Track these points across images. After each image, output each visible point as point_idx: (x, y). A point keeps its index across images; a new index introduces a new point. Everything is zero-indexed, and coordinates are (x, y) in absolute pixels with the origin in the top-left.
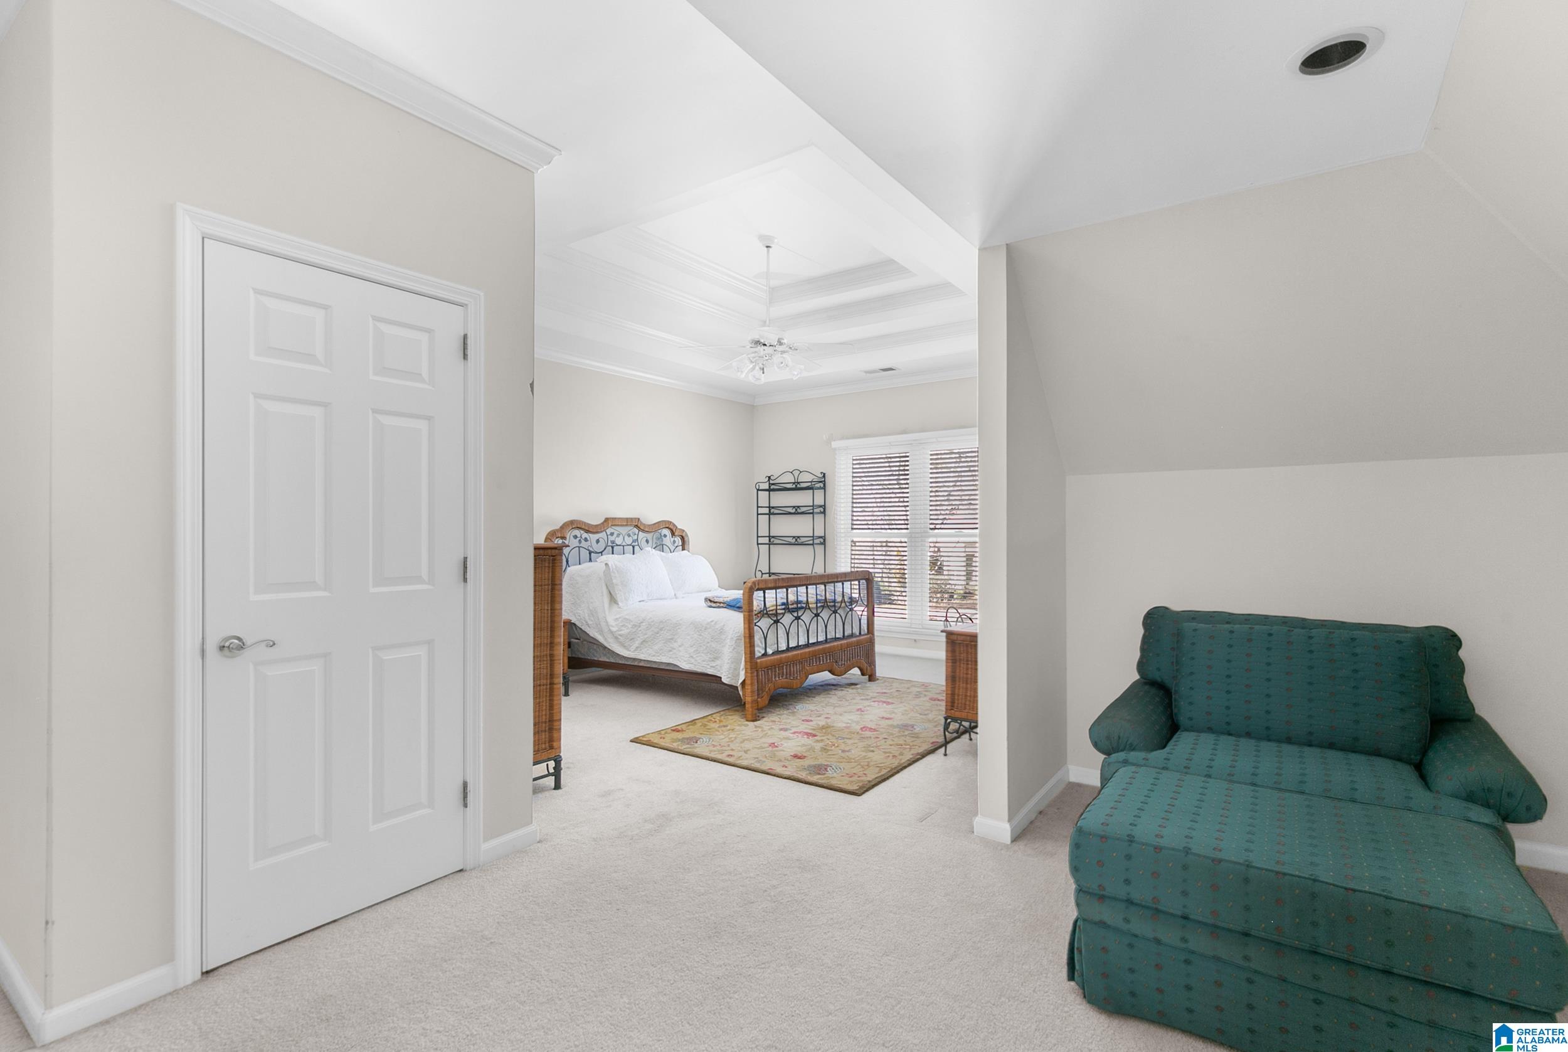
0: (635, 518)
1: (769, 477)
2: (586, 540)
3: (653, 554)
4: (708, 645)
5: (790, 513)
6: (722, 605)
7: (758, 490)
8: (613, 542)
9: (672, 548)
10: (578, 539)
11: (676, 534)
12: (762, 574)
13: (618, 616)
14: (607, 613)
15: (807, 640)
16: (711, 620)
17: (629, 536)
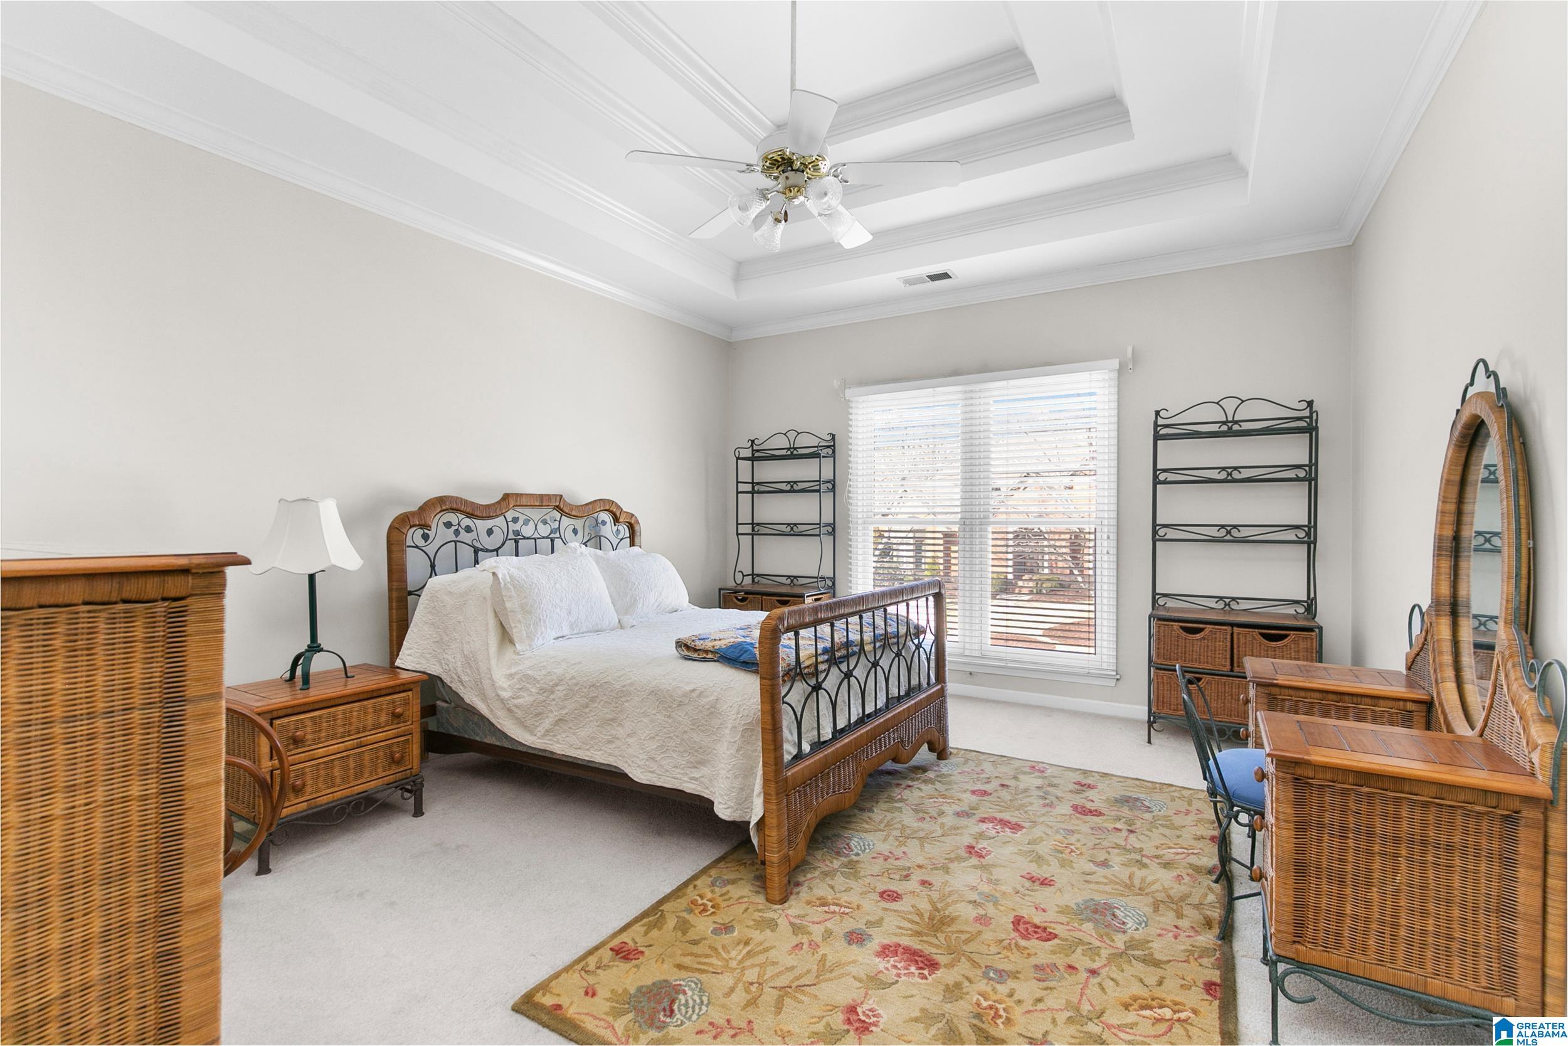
0: (556, 495)
1: (753, 442)
2: (468, 529)
3: (582, 553)
4: (686, 737)
5: (782, 491)
6: (710, 656)
7: (738, 459)
8: (516, 533)
9: (615, 542)
10: (453, 528)
11: (621, 520)
12: (744, 576)
13: (513, 670)
14: (493, 662)
15: (861, 711)
16: (691, 687)
17: (545, 522)
